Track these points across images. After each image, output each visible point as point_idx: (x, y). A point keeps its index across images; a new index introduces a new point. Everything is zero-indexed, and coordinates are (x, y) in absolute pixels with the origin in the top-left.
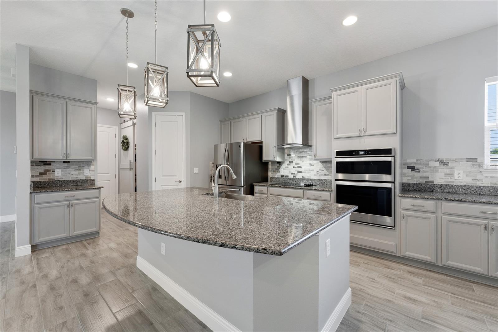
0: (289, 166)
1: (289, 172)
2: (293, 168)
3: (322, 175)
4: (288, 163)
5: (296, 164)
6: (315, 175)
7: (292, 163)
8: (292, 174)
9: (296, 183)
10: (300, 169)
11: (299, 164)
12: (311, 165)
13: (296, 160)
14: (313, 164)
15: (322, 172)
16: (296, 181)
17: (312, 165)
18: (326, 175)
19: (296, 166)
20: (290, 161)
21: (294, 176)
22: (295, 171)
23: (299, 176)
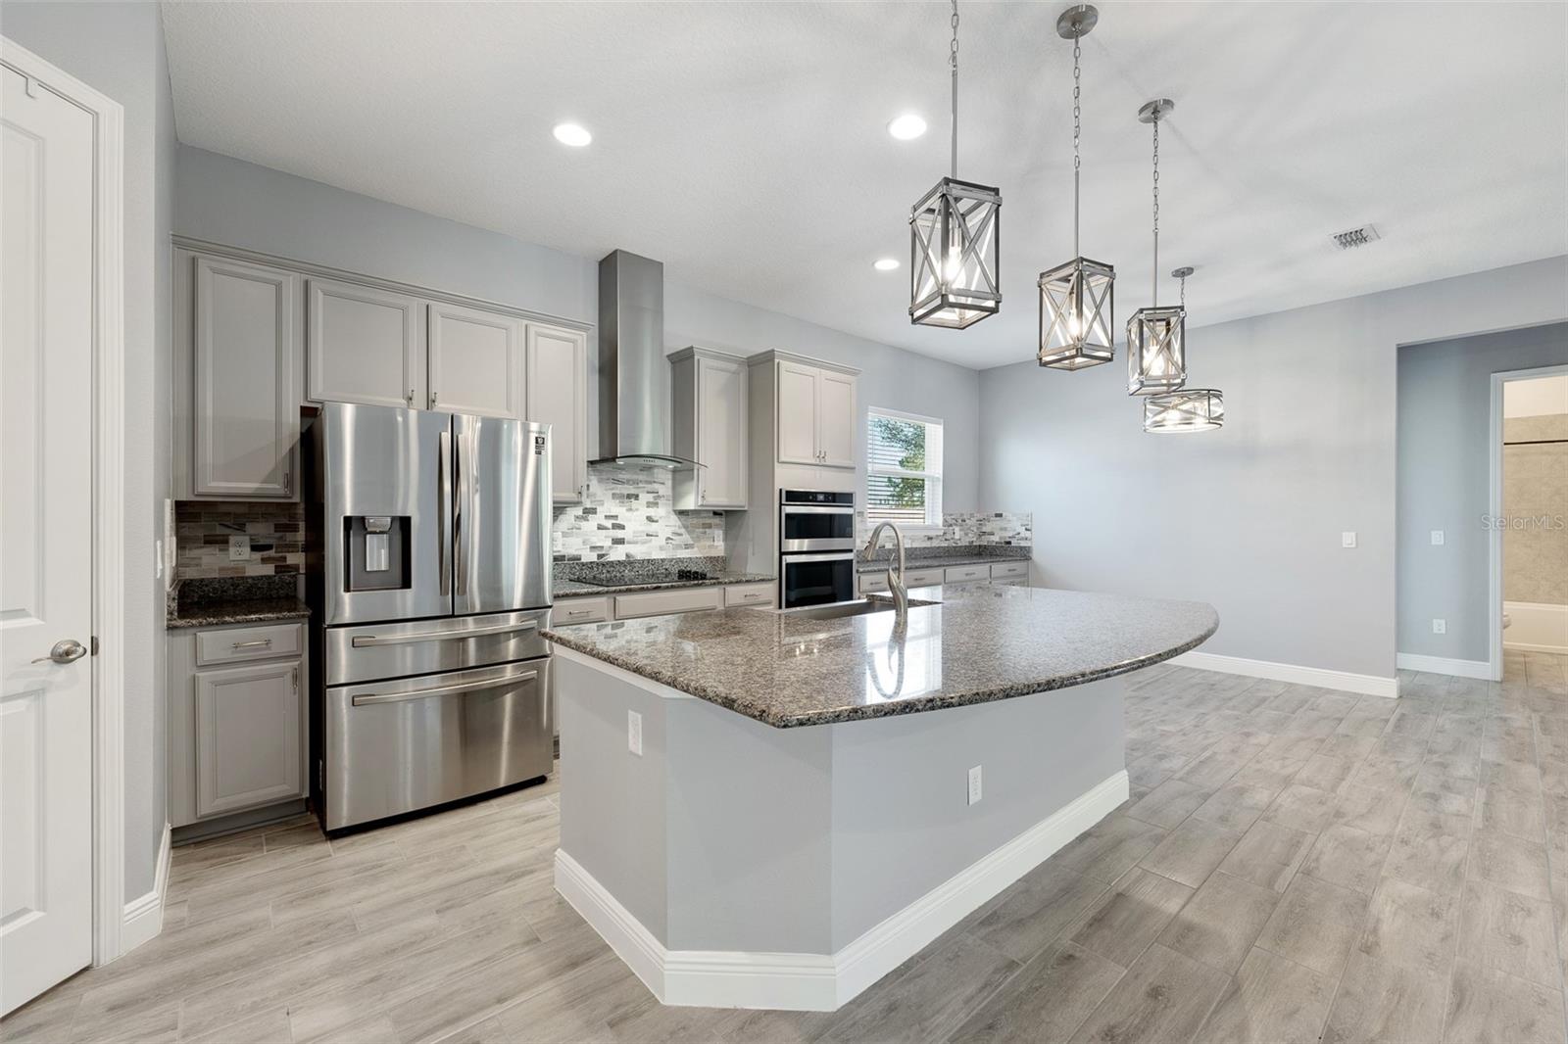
0: (583, 524)
1: (584, 543)
2: (599, 528)
3: (678, 547)
4: (580, 513)
5: (606, 516)
6: (661, 548)
7: (595, 513)
8: (593, 548)
9: (608, 575)
10: (619, 534)
11: (617, 516)
12: (650, 519)
13: (606, 504)
14: (655, 519)
15: (678, 540)
16: (608, 572)
17: (653, 521)
18: (687, 546)
19: (608, 523)
20: (588, 506)
21: (600, 556)
22: (603, 540)
23: (617, 554)
